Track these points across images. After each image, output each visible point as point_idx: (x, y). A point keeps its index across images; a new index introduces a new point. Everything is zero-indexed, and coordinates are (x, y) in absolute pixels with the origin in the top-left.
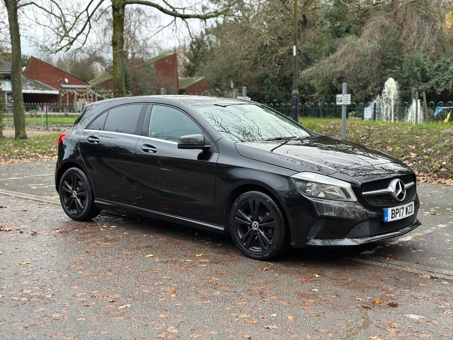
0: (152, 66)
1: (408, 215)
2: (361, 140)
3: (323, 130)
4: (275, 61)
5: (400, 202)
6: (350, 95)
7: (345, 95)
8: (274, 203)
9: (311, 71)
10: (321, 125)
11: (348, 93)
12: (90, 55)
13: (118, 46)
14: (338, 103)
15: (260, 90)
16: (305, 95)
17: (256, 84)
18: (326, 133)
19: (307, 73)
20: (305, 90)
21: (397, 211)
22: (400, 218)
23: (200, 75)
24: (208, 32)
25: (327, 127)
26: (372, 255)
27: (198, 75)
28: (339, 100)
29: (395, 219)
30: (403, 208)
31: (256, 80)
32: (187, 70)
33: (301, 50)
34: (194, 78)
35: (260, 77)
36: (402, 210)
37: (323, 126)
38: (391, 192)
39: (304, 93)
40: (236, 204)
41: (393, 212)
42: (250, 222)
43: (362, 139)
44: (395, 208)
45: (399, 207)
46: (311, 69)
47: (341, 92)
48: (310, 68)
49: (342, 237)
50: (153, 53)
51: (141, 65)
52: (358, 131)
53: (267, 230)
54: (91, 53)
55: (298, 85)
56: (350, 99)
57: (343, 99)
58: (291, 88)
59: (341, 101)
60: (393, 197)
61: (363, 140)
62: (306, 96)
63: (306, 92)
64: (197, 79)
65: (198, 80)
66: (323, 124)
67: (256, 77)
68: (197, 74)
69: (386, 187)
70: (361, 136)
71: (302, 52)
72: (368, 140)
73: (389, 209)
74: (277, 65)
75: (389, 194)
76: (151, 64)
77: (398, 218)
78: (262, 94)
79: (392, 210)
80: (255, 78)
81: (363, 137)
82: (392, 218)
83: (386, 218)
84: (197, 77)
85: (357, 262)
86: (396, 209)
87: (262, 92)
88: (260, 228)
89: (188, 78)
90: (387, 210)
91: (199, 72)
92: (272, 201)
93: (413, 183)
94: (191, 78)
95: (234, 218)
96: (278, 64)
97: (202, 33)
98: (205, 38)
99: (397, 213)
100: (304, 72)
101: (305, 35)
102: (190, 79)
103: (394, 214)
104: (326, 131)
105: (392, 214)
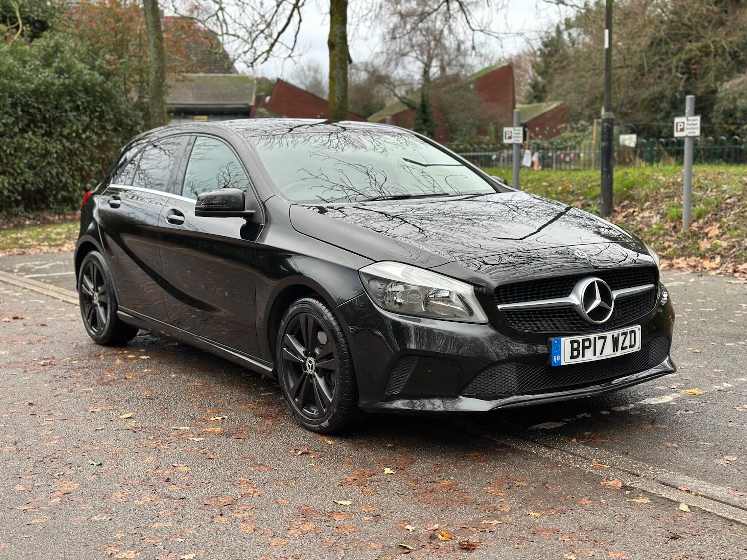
0: (471, 86)
1: (619, 353)
2: (726, 203)
3: (662, 186)
4: (677, 67)
5: (597, 325)
6: (698, 118)
7: (690, 118)
8: (334, 323)
9: (740, 84)
10: (661, 177)
11: (696, 114)
12: (368, 72)
13: (337, 48)
14: (677, 134)
15: (652, 121)
16: (735, 126)
17: (645, 110)
18: (667, 190)
19: (732, 87)
20: (736, 118)
21: (587, 344)
22: (594, 359)
23: (556, 99)
24: (568, 25)
25: (671, 180)
26: (554, 432)
27: (551, 100)
28: (679, 128)
29: (580, 360)
30: (605, 338)
31: (646, 102)
32: (532, 90)
33: (726, 46)
34: (544, 104)
35: (652, 97)
36: (599, 343)
37: (664, 179)
38: (574, 305)
39: (733, 124)
40: (283, 323)
41: (575, 345)
42: (303, 359)
43: (728, 201)
44: (580, 338)
45: (591, 337)
46: (741, 79)
47: (682, 113)
48: (740, 77)
49: (454, 395)
50: (476, 64)
51: (453, 85)
52: (725, 187)
53: (329, 376)
54: (370, 69)
55: (724, 110)
56: (698, 126)
57: (686, 126)
58: (710, 116)
59: (682, 130)
60: (578, 315)
61: (730, 204)
62: (738, 128)
63: (738, 121)
64: (549, 105)
65: (549, 108)
66: (664, 176)
67: (646, 98)
68: (549, 97)
69: (566, 294)
70: (727, 196)
71: (727, 50)
72: (739, 203)
73: (563, 339)
74: (680, 75)
75: (570, 309)
76: (470, 83)
77: (589, 357)
78: (655, 128)
79: (572, 343)
80: (643, 101)
81: (730, 198)
82: (572, 357)
83: (555, 359)
84: (550, 103)
85: (504, 446)
86: (584, 341)
87: (654, 124)
88: (317, 370)
89: (535, 104)
90: (559, 343)
91: (554, 93)
92: (332, 319)
93: (651, 286)
94: (539, 104)
95: (282, 349)
96: (683, 73)
97: (558, 28)
98: (565, 36)
99: (584, 348)
100: (727, 85)
101: (736, 18)
102: (537, 107)
103: (577, 349)
104: (668, 187)
105: (573, 350)
